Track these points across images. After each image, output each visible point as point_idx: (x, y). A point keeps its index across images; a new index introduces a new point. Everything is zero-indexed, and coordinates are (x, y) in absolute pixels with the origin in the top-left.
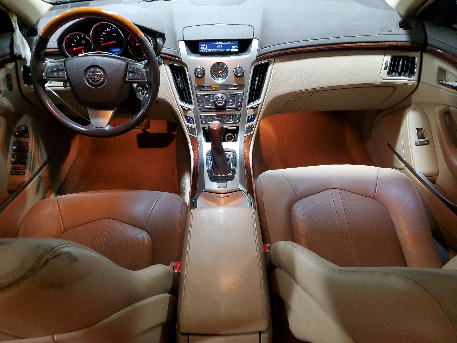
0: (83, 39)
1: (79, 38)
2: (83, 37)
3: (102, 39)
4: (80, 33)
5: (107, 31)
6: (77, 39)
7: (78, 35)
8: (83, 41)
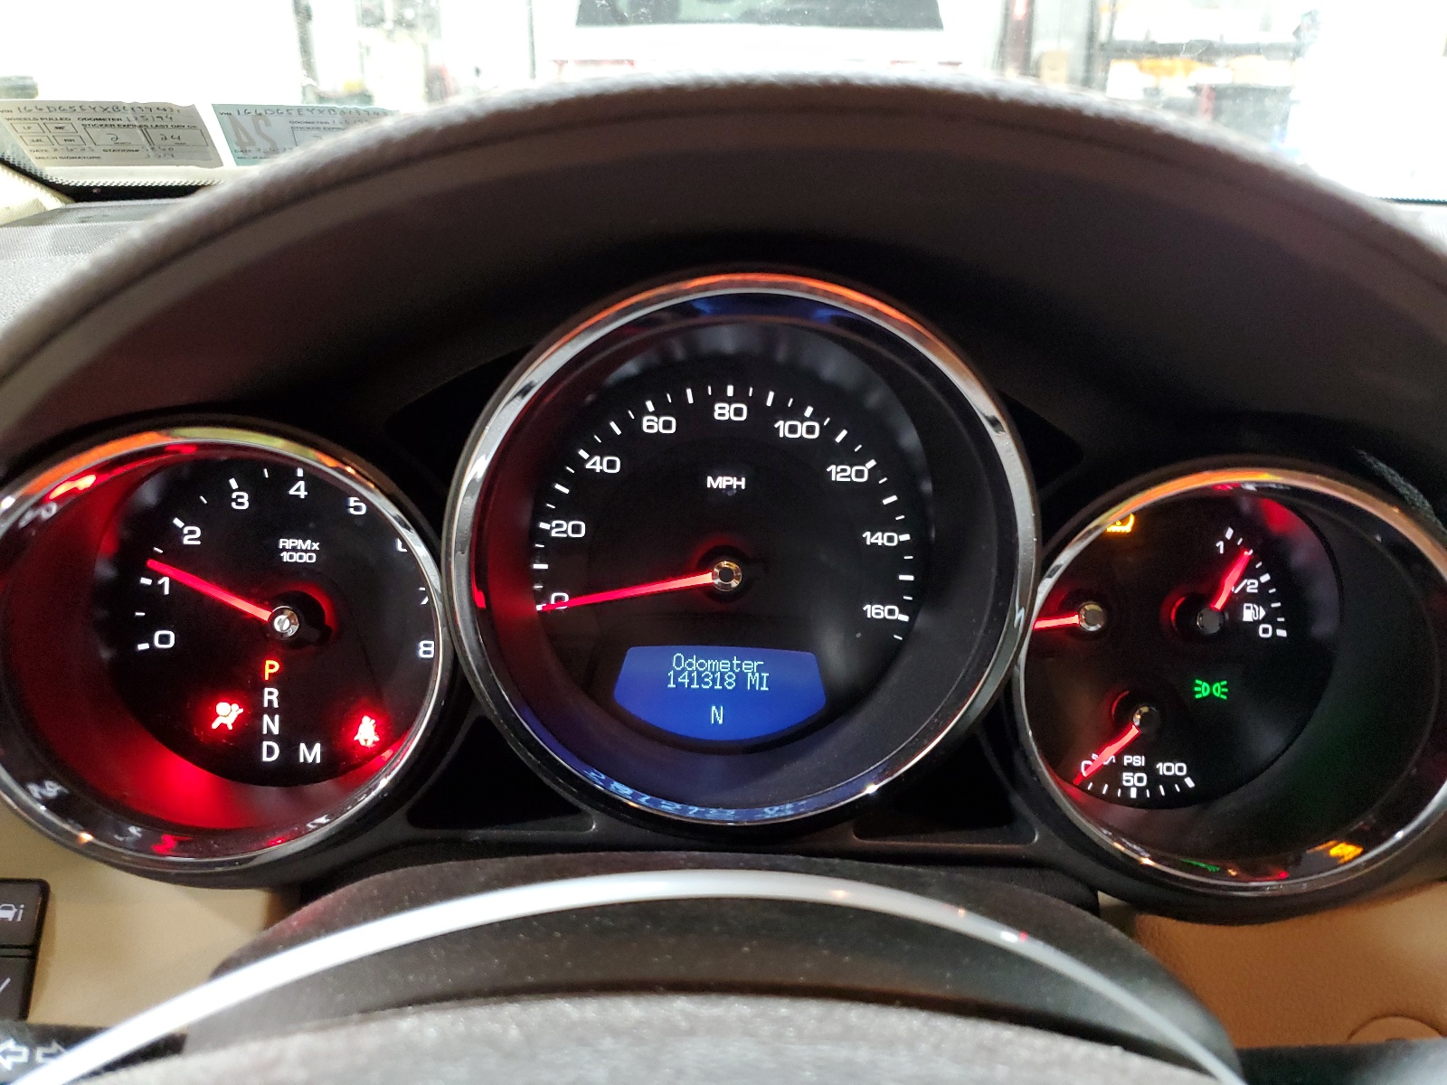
0: (298, 520)
1: (242, 501)
2: (299, 490)
3: (561, 529)
4: (277, 444)
5: (632, 444)
6: (215, 517)
7: (247, 464)
8: (298, 550)
